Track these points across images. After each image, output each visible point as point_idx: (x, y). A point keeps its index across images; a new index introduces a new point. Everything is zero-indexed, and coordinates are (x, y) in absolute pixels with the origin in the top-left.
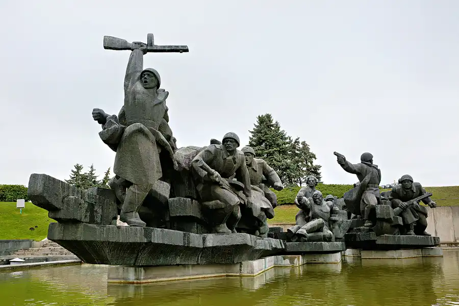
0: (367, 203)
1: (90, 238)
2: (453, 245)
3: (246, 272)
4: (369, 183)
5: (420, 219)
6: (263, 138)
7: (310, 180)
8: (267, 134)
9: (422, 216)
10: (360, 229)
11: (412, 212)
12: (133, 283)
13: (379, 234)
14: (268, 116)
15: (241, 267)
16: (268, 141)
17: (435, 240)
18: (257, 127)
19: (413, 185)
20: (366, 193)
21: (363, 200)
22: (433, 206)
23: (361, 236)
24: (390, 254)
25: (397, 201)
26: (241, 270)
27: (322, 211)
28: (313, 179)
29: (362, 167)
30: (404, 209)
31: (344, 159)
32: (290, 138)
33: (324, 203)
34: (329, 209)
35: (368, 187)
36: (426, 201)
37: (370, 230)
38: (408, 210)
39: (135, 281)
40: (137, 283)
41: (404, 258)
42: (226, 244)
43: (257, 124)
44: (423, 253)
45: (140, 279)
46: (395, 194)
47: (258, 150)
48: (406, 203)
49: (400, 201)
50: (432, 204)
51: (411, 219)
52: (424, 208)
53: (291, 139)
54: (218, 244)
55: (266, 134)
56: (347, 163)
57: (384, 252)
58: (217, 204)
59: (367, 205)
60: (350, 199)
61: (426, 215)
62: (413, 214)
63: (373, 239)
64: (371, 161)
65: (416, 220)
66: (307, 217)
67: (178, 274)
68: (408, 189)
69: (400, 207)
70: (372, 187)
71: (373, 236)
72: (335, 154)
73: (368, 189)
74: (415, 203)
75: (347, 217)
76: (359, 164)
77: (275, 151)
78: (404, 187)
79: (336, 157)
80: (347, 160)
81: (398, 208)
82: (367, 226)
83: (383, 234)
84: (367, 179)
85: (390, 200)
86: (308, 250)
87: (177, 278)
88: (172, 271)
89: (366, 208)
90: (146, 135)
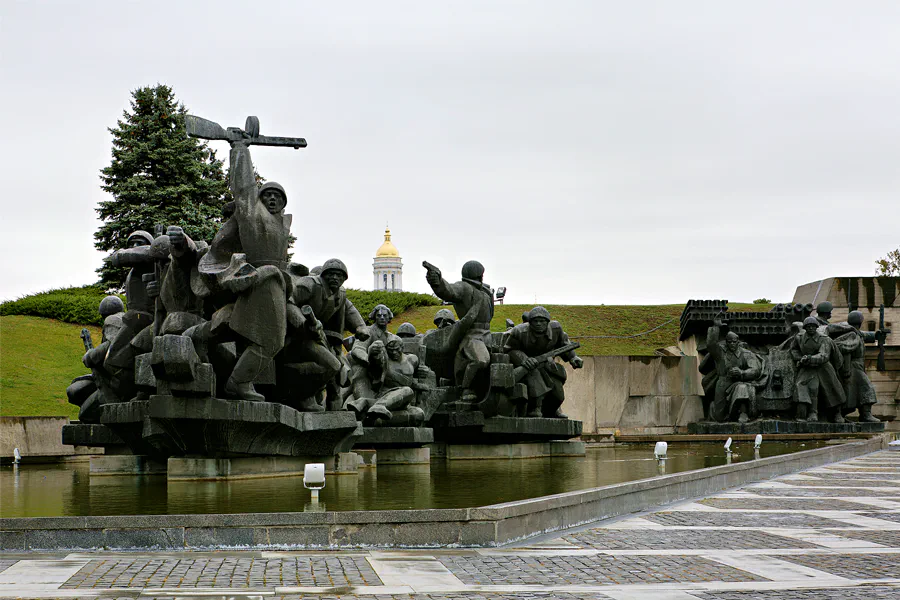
0: (471, 358)
1: (219, 416)
2: (592, 440)
3: (345, 468)
4: (476, 320)
5: (555, 388)
6: (154, 156)
7: (380, 313)
8: (163, 146)
9: (557, 383)
10: (454, 405)
11: (542, 375)
12: (215, 480)
13: (489, 414)
14: (164, 92)
15: (337, 461)
16: (165, 165)
17: (575, 425)
18: (134, 120)
19: (549, 326)
20: (469, 339)
21: (463, 352)
22: (577, 365)
23: (459, 419)
24: (503, 451)
25: (519, 354)
26: (337, 466)
27: (401, 371)
28: (386, 313)
29: (465, 289)
30: (530, 370)
31: (440, 275)
32: (213, 154)
33: (405, 357)
34: (412, 368)
35: (473, 327)
36: (567, 357)
37: (474, 408)
38: (537, 370)
39: (218, 478)
40: (222, 480)
41: (525, 456)
42: (331, 427)
43: (132, 113)
44: (553, 451)
45: (226, 475)
46: (516, 341)
47: (139, 186)
48: (535, 360)
49: (524, 355)
50: (577, 361)
51: (541, 388)
52: (561, 368)
53: (217, 157)
54: (321, 427)
55: (160, 143)
56: (443, 282)
57: (492, 448)
58: (313, 368)
59: (471, 361)
60: (436, 349)
61: (563, 380)
62: (544, 379)
63: (478, 423)
64: (480, 278)
65: (547, 390)
66: (375, 382)
67: (262, 470)
68: (539, 333)
69: (524, 366)
70: (480, 327)
71: (478, 418)
72: (425, 264)
73: (474, 330)
74: (550, 359)
75: (435, 384)
76: (459, 282)
77: (185, 192)
78: (533, 330)
79: (426, 270)
80: (443, 276)
81: (520, 368)
82: (466, 400)
83: (495, 415)
84: (473, 312)
85: (506, 351)
86: (389, 440)
87: (262, 476)
88: (257, 465)
89: (468, 367)
90: (280, 282)
